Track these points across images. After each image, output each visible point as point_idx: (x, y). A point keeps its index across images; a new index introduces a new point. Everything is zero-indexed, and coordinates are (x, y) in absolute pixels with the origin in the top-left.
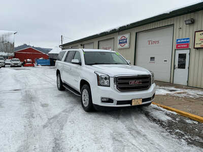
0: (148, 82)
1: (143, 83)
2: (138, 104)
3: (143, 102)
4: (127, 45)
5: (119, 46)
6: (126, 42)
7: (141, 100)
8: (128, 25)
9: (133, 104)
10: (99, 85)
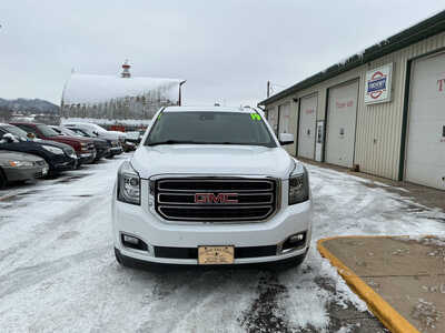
0: (267, 199)
1: (241, 199)
2: (218, 262)
3: (235, 257)
4: (385, 95)
5: (368, 99)
6: (384, 87)
7: (231, 250)
8: (382, 43)
9: (203, 259)
10: (120, 198)
